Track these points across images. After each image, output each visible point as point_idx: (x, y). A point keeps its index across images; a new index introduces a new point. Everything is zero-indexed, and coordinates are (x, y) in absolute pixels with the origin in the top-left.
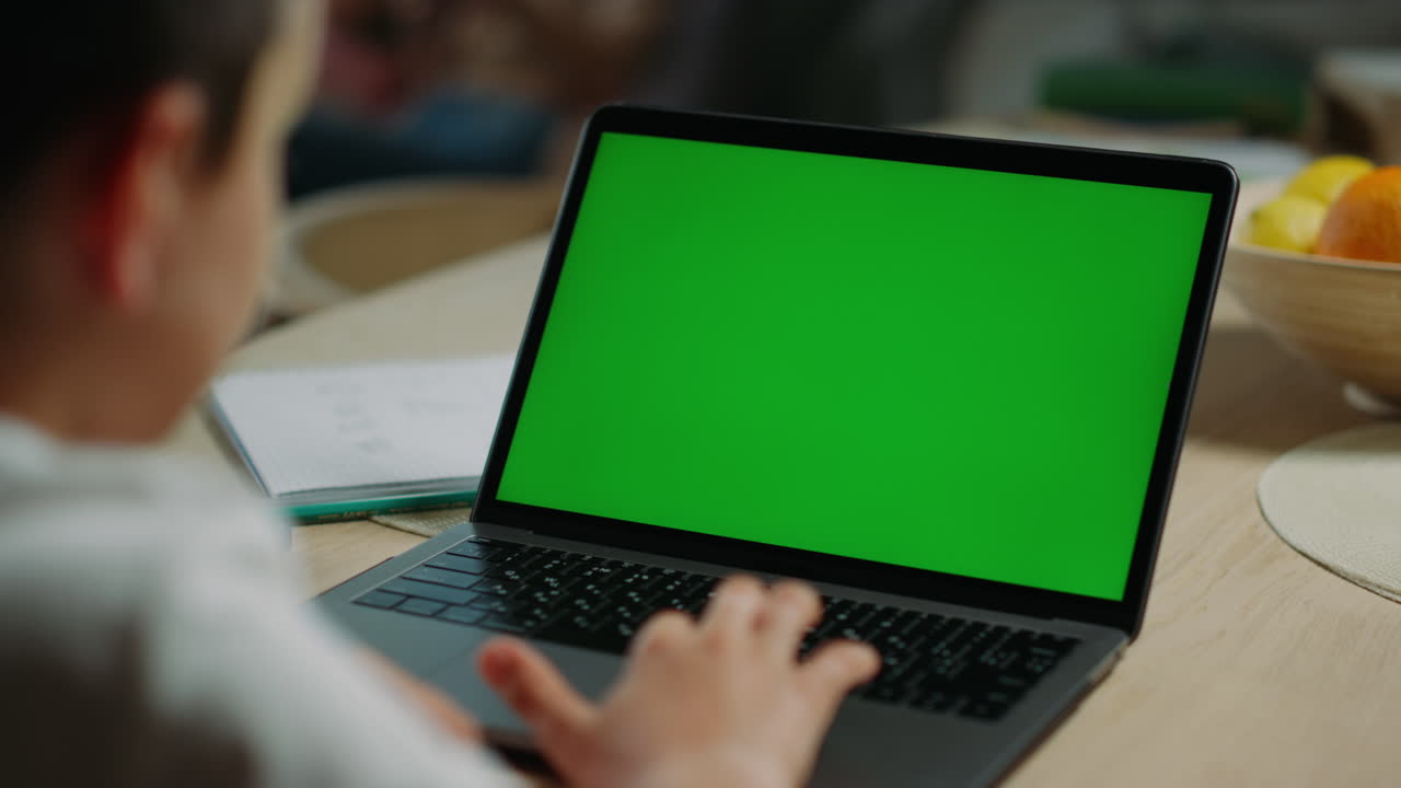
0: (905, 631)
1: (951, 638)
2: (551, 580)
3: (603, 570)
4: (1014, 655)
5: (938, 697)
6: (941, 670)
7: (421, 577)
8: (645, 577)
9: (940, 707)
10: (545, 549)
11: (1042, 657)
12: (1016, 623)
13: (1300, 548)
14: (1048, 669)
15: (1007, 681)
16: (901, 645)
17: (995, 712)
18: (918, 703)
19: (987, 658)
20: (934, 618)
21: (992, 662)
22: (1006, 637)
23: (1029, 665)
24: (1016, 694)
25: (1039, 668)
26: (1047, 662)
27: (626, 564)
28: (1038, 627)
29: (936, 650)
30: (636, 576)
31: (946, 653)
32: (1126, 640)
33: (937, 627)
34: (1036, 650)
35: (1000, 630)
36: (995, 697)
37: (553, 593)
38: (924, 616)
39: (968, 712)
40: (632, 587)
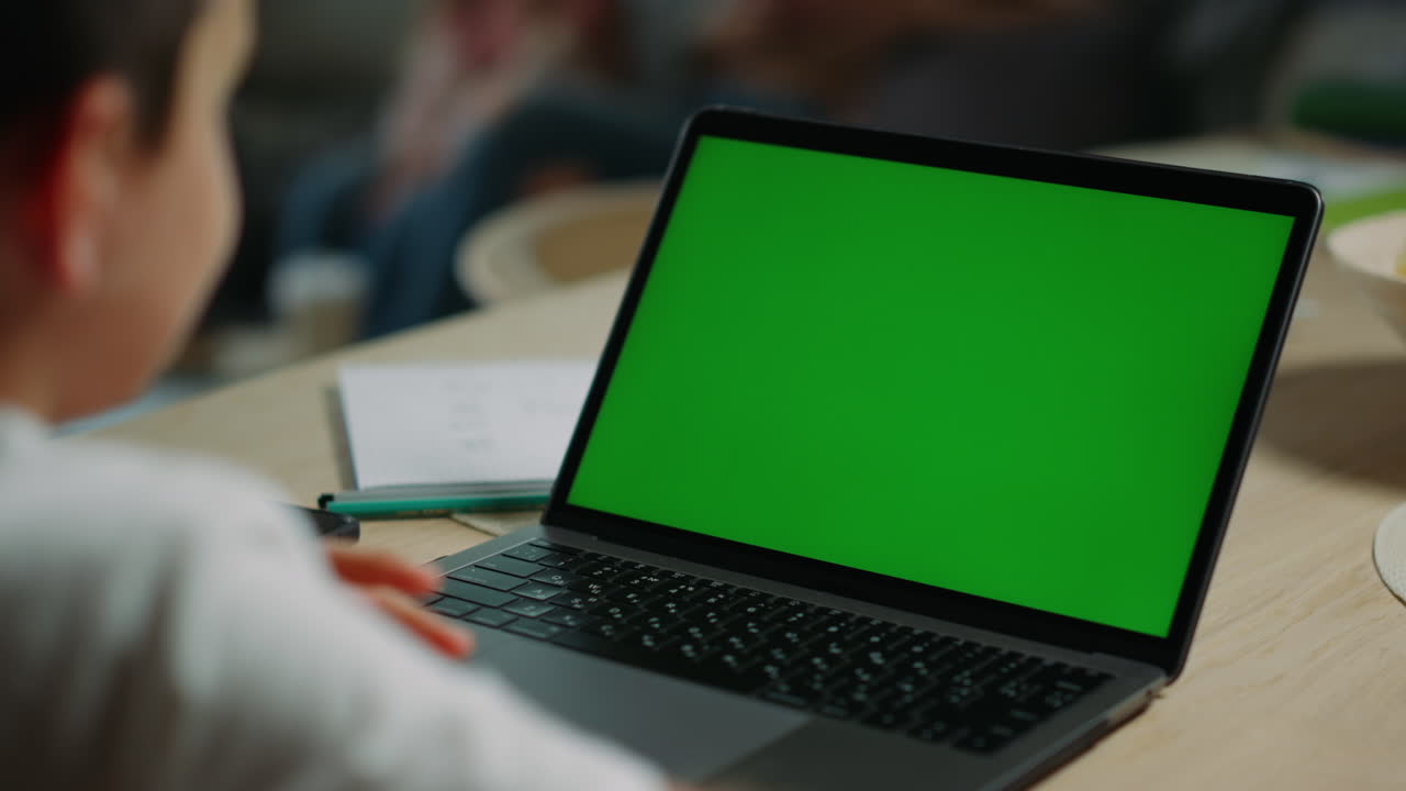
0: (934, 657)
1: (977, 668)
2: (594, 587)
3: (652, 579)
4: (1037, 687)
5: (940, 727)
6: (955, 699)
7: (469, 578)
8: (691, 589)
9: (937, 738)
10: (600, 556)
11: (1065, 691)
12: (1050, 655)
13: (1397, 593)
14: (1066, 704)
15: (1019, 714)
16: (924, 672)
17: (993, 745)
18: (915, 733)
19: (1009, 690)
20: (970, 646)
21: (1012, 693)
22: (1038, 668)
23: (1048, 700)
24: (1022, 728)
25: (1057, 703)
26: (1069, 697)
27: (677, 575)
28: (1074, 659)
29: (957, 679)
30: (682, 587)
31: (967, 682)
32: (1162, 679)
33: (970, 655)
34: (1062, 684)
35: (1034, 661)
36: (999, 730)
37: (592, 600)
38: (960, 643)
39: (965, 745)
40: (673, 598)
